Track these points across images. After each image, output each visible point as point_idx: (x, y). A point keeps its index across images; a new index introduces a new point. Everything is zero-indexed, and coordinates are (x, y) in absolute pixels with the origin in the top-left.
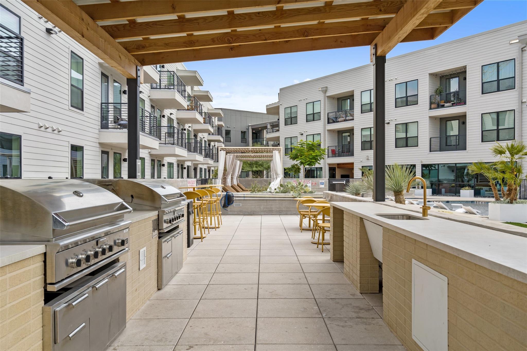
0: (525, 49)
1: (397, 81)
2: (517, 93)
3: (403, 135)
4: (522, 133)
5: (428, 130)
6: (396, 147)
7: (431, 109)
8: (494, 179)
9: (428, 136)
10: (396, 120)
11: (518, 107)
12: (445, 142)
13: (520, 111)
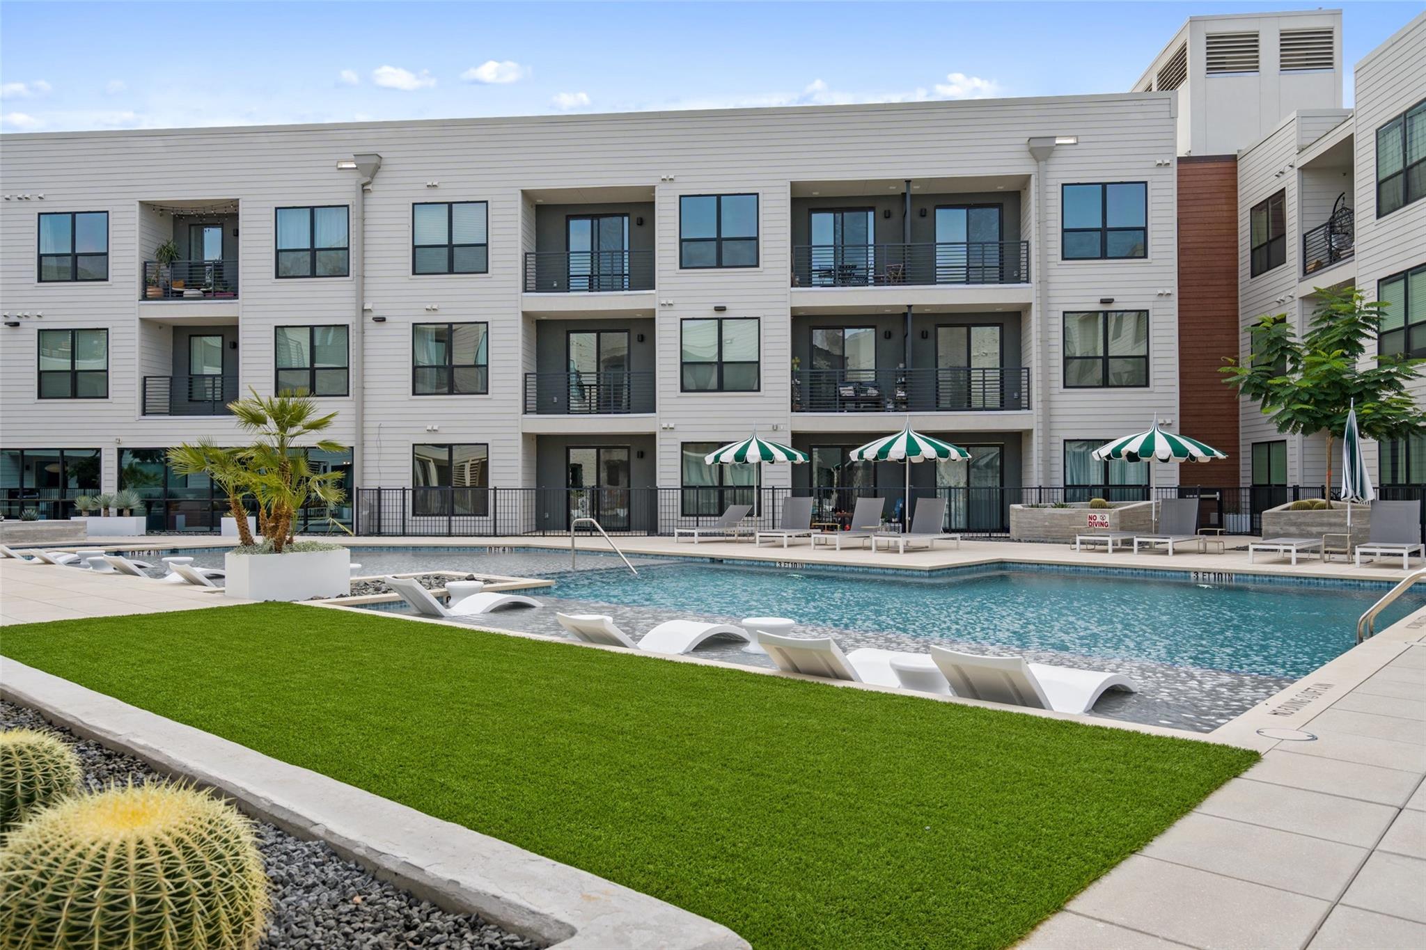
0: (369, 187)
1: (44, 204)
2: (353, 287)
3: (65, 364)
4: (363, 382)
5: (137, 355)
6: (40, 397)
7: (145, 297)
8: (237, 489)
9: (137, 371)
10: (39, 316)
11: (354, 319)
12: (187, 391)
13: (360, 330)
